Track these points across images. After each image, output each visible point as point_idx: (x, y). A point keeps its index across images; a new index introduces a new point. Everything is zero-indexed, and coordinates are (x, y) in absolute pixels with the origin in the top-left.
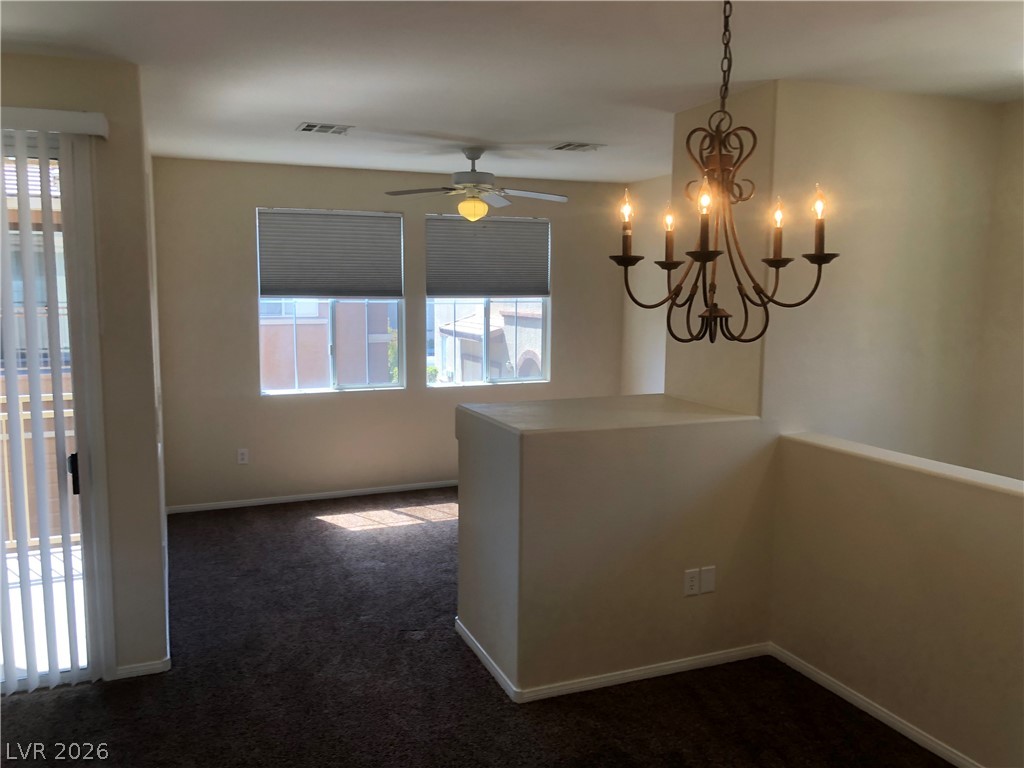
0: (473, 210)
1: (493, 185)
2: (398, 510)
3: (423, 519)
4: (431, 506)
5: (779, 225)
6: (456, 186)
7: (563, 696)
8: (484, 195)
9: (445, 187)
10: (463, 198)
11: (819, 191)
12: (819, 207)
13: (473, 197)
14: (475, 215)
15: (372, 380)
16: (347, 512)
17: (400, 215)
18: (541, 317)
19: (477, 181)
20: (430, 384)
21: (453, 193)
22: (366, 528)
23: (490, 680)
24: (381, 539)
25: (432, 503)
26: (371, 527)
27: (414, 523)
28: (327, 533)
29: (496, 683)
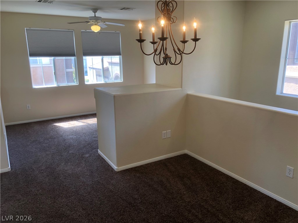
0: (96, 29)
1: (101, 21)
2: (79, 121)
3: (87, 123)
4: (89, 119)
5: (184, 31)
6: (90, 21)
7: (130, 168)
8: (99, 24)
9: (86, 21)
10: (92, 25)
11: (195, 20)
12: (195, 25)
13: (96, 24)
14: (96, 30)
15: (68, 82)
16: (63, 122)
17: (73, 31)
18: (119, 63)
19: (96, 20)
20: (86, 83)
21: (89, 23)
22: (69, 127)
23: (109, 166)
24: (74, 129)
25: (89, 118)
26: (71, 126)
27: (84, 124)
28: (57, 128)
29: (111, 167)
